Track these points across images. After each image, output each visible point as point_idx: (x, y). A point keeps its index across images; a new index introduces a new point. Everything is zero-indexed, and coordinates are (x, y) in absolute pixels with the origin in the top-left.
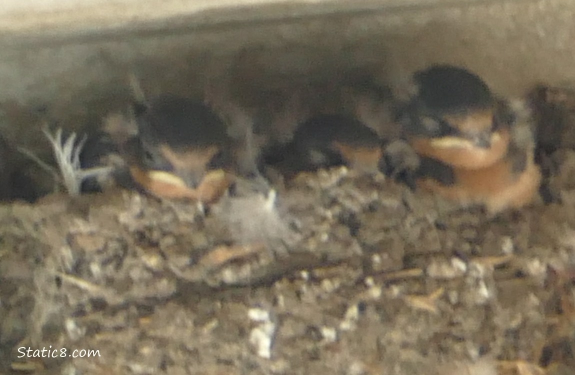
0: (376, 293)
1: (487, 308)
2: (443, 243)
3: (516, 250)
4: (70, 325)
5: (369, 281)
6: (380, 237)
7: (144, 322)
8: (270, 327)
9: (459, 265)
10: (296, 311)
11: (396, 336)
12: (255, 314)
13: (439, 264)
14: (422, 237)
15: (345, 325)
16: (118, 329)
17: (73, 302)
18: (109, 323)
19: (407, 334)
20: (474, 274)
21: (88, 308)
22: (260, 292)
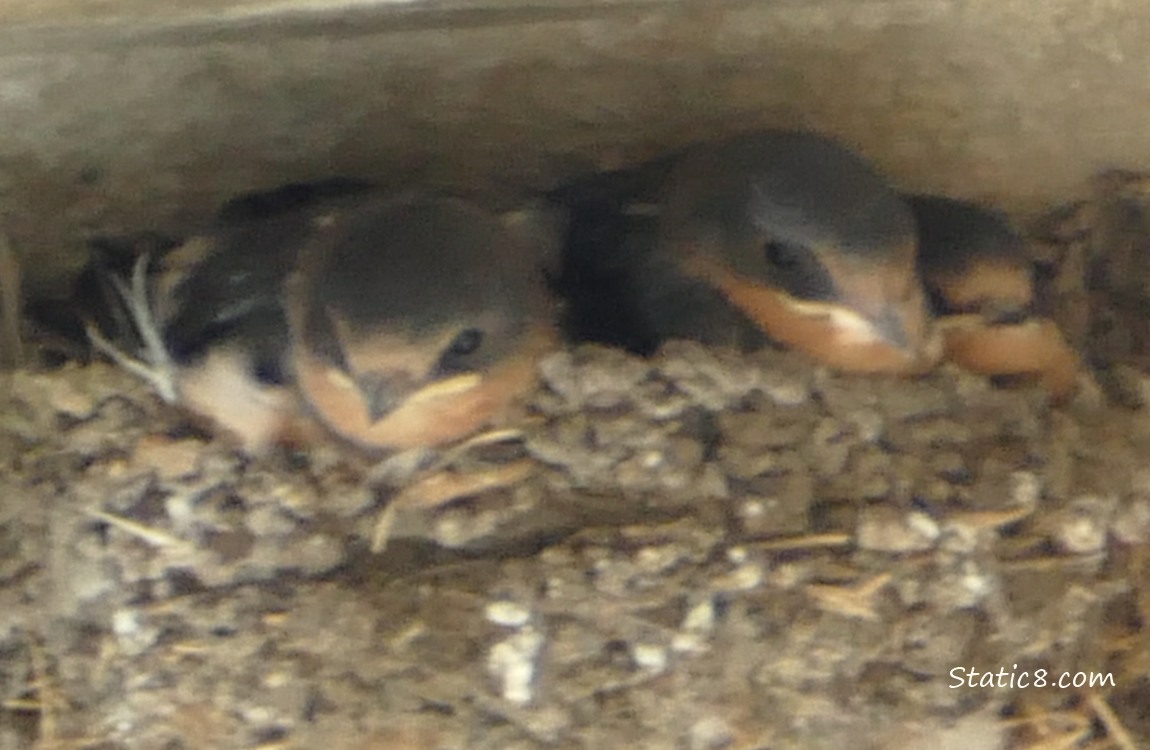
0: (748, 578)
1: (979, 616)
2: (890, 479)
3: (1045, 499)
4: (124, 622)
5: (737, 554)
6: (764, 463)
7: (274, 620)
8: (529, 641)
9: (924, 526)
10: (583, 610)
11: (789, 667)
12: (500, 613)
13: (882, 522)
14: (848, 467)
15: (684, 643)
16: (222, 633)
17: (131, 576)
18: (201, 621)
19: (813, 664)
20: (953, 545)
21: (161, 590)
22: (513, 567)
